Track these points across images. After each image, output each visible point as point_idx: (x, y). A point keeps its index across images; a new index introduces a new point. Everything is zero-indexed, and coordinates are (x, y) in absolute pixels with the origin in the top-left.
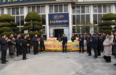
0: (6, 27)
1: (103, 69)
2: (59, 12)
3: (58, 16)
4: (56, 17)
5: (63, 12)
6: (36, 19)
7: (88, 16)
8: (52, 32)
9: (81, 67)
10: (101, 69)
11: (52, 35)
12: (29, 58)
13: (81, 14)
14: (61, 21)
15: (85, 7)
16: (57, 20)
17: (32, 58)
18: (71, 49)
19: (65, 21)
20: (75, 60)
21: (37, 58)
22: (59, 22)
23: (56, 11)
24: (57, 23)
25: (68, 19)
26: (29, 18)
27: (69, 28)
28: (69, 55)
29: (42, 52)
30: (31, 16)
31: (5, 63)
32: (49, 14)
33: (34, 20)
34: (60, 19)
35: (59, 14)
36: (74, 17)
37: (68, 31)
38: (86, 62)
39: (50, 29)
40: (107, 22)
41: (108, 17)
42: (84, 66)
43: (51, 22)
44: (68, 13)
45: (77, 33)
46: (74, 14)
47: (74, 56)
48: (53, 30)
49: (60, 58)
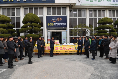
0: (2, 29)
2: (57, 14)
3: (56, 19)
4: (54, 20)
5: (61, 15)
6: (35, 21)
7: (85, 20)
8: (50, 35)
11: (49, 38)
12: (35, 62)
13: (78, 17)
14: (59, 24)
15: (82, 11)
16: (55, 23)
17: (37, 61)
18: (74, 51)
19: (63, 24)
20: (81, 62)
21: (42, 61)
22: (57, 25)
23: (54, 13)
24: (55, 25)
25: (66, 22)
26: (28, 20)
27: (66, 31)
28: (74, 58)
30: (30, 18)
31: (12, 68)
32: (47, 16)
33: (32, 22)
34: (58, 22)
35: (57, 17)
36: (71, 19)
37: (66, 34)
38: (93, 64)
39: (47, 31)
40: (103, 26)
41: (105, 21)
42: (94, 68)
43: (49, 24)
44: (66, 16)
45: (74, 36)
46: (72, 17)
47: (79, 58)
48: (51, 32)
49: (66, 61)
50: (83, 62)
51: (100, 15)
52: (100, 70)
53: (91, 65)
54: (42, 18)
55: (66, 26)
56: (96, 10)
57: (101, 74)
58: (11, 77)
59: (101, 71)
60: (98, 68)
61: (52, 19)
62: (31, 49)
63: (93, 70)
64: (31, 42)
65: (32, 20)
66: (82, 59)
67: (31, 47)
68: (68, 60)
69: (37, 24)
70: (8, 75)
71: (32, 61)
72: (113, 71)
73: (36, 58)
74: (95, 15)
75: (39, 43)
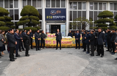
1: (109, 64)
2: (56, 7)
3: (55, 11)
4: (53, 12)
5: (61, 8)
6: (33, 14)
7: (85, 13)
8: (49, 28)
9: (88, 62)
10: (107, 64)
11: (48, 31)
12: (31, 55)
13: (77, 10)
14: (58, 17)
15: (82, 3)
16: (54, 15)
17: (34, 54)
18: (71, 45)
19: (63, 17)
20: (78, 55)
21: (38, 54)
22: (56, 18)
23: (53, 6)
24: (54, 18)
25: (65, 15)
26: (26, 12)
27: (65, 24)
28: (71, 51)
29: (42, 49)
30: (28, 10)
32: (45, 9)
33: (30, 15)
34: (57, 15)
35: (56, 10)
36: (71, 12)
37: (65, 27)
39: (46, 24)
40: (103, 20)
41: (105, 14)
42: (90, 61)
43: (47, 17)
44: (66, 9)
45: (73, 29)
46: (71, 10)
47: (76, 52)
48: (50, 25)
49: (63, 54)
50: (80, 56)
51: (101, 9)
52: (95, 63)
53: (87, 58)
54: (41, 10)
55: (65, 19)
56: (97, 3)
57: (95, 68)
58: (5, 69)
59: (96, 65)
60: (93, 62)
61: (51, 12)
62: (28, 42)
63: (88, 63)
64: (28, 35)
65: (30, 13)
66: (79, 52)
67: (29, 40)
68: (65, 53)
69: (35, 17)
70: (3, 67)
71: (29, 54)
72: (107, 65)
73: (33, 51)
74: (96, 9)
75: (36, 36)
